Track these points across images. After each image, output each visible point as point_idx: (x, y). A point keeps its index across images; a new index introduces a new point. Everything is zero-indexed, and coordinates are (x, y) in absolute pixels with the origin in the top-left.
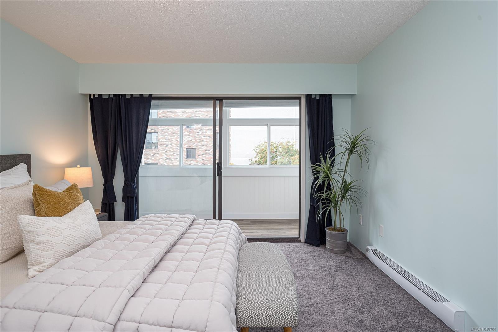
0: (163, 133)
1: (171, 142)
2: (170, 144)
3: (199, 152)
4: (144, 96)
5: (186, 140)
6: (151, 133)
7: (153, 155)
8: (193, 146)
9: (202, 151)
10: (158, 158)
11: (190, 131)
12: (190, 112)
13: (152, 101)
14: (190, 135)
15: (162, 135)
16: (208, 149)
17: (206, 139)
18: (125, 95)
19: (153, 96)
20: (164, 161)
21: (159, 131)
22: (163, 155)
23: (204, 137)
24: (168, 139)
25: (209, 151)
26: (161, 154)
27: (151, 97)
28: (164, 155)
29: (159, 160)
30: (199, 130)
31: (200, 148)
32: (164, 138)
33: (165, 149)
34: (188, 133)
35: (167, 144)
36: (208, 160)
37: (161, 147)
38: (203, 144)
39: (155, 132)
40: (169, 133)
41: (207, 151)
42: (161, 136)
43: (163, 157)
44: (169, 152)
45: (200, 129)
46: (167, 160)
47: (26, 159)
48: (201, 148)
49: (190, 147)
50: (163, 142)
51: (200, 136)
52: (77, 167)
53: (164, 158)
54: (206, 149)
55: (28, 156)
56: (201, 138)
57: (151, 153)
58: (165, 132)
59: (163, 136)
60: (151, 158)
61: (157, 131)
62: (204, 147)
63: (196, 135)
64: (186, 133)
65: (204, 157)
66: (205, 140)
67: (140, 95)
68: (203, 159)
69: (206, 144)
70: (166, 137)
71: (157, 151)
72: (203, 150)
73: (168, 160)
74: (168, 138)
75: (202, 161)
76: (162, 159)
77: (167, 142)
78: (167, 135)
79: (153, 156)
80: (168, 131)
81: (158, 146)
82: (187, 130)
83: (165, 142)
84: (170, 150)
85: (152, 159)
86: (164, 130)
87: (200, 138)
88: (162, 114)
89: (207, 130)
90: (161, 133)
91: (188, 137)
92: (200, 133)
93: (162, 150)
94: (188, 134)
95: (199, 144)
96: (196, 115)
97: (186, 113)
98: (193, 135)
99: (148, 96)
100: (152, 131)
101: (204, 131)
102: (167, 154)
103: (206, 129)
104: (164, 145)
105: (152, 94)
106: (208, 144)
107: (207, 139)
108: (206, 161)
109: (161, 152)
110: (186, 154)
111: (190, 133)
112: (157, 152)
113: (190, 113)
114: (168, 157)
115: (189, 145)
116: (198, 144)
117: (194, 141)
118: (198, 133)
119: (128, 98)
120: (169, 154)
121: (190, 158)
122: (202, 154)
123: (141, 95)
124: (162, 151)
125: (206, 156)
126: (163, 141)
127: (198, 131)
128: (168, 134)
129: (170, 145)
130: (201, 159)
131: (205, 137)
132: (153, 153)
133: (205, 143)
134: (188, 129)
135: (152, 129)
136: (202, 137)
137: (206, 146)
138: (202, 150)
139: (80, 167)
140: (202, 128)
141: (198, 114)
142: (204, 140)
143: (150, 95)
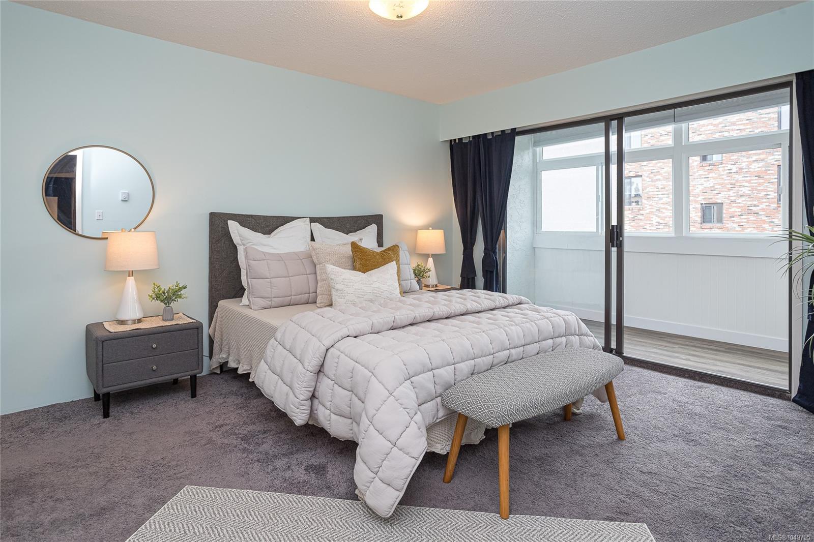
0: (652, 175)
1: (667, 193)
2: (667, 196)
3: (730, 210)
4: (506, 132)
5: (701, 187)
6: (630, 177)
7: (633, 217)
8: (717, 199)
9: (739, 207)
10: (642, 223)
11: (710, 168)
12: (709, 130)
13: (516, 137)
14: (711, 175)
15: (650, 180)
16: (756, 203)
17: (749, 182)
18: (485, 135)
19: (517, 130)
20: (655, 229)
21: (644, 173)
22: (652, 218)
23: (744, 179)
24: (662, 187)
25: (758, 208)
26: (648, 215)
27: (514, 132)
28: (654, 217)
29: (645, 227)
30: (732, 165)
31: (734, 202)
32: (654, 186)
33: (656, 206)
34: (706, 173)
35: (659, 196)
36: (754, 228)
37: (648, 203)
38: (742, 192)
39: (636, 176)
40: (664, 174)
41: (751, 208)
42: (649, 182)
43: (652, 221)
44: (664, 211)
45: (733, 163)
46: (659, 227)
47: (378, 220)
48: (737, 201)
49: (711, 201)
50: (652, 193)
51: (734, 176)
52: (429, 229)
53: (654, 222)
54: (751, 203)
55: (381, 217)
56: (737, 181)
57: (629, 213)
58: (655, 174)
59: (652, 181)
60: (630, 223)
61: (640, 174)
62: (743, 199)
63: (723, 175)
64: (701, 172)
65: (745, 220)
66: (746, 184)
67: (501, 131)
68: (742, 224)
69: (750, 192)
70: (657, 182)
71: (641, 210)
72: (742, 205)
73: (662, 227)
74: (661, 185)
75: (740, 229)
76: (650, 224)
77: (660, 193)
78: (659, 180)
79: (633, 219)
80: (662, 171)
81: (643, 201)
82: (702, 166)
83: (657, 193)
84: (667, 207)
85: (632, 224)
86: (653, 171)
87: (733, 182)
88: (649, 141)
89: (750, 163)
90: (647, 177)
91: (705, 181)
92: (734, 170)
93: (650, 207)
94: (705, 175)
95: (731, 193)
96: (723, 133)
97: (700, 133)
98: (716, 176)
99: (500, 133)
100: (632, 174)
101: (744, 165)
102: (659, 215)
103: (750, 159)
104: (654, 199)
105: (516, 128)
106: (754, 192)
107: (752, 182)
108: (749, 230)
109: (648, 211)
110: (700, 214)
111: (709, 171)
112: (641, 212)
113: (710, 132)
114: (661, 221)
115: (707, 196)
116: (729, 193)
117: (720, 187)
118: (729, 171)
119: (489, 138)
120: (664, 215)
121: (710, 222)
122: (740, 214)
123: (503, 132)
124: (650, 210)
125: (748, 219)
126: (651, 190)
127: (730, 167)
128: (661, 178)
129: (667, 199)
130: (736, 225)
131: (746, 178)
132: (633, 214)
133: (746, 190)
134: (705, 163)
135: (631, 170)
136: (739, 177)
137: (749, 196)
138: (739, 205)
139: (432, 229)
140: (739, 159)
141: (728, 131)
142: (743, 184)
143: (513, 130)
